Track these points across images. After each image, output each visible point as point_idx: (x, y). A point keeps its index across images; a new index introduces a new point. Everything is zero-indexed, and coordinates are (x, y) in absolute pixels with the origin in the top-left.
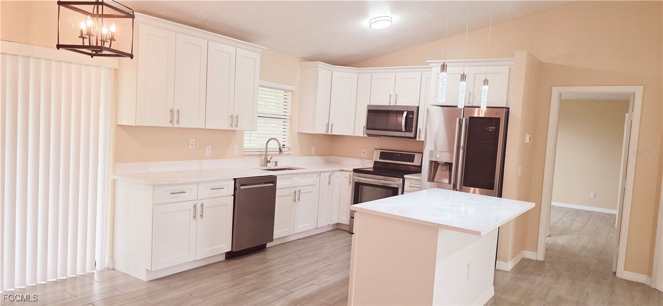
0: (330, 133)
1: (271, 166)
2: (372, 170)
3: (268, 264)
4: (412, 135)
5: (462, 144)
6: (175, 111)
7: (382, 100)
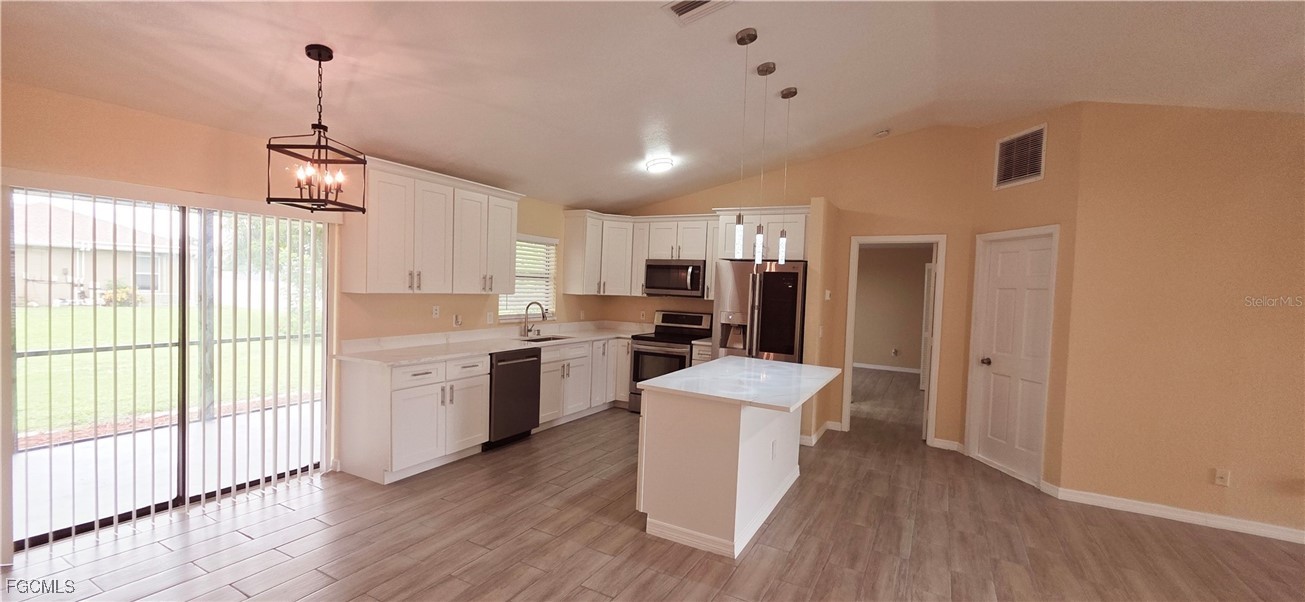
0: (602, 293)
1: (531, 335)
2: (653, 336)
3: (534, 455)
4: (699, 293)
5: (757, 304)
6: (416, 274)
7: (663, 254)
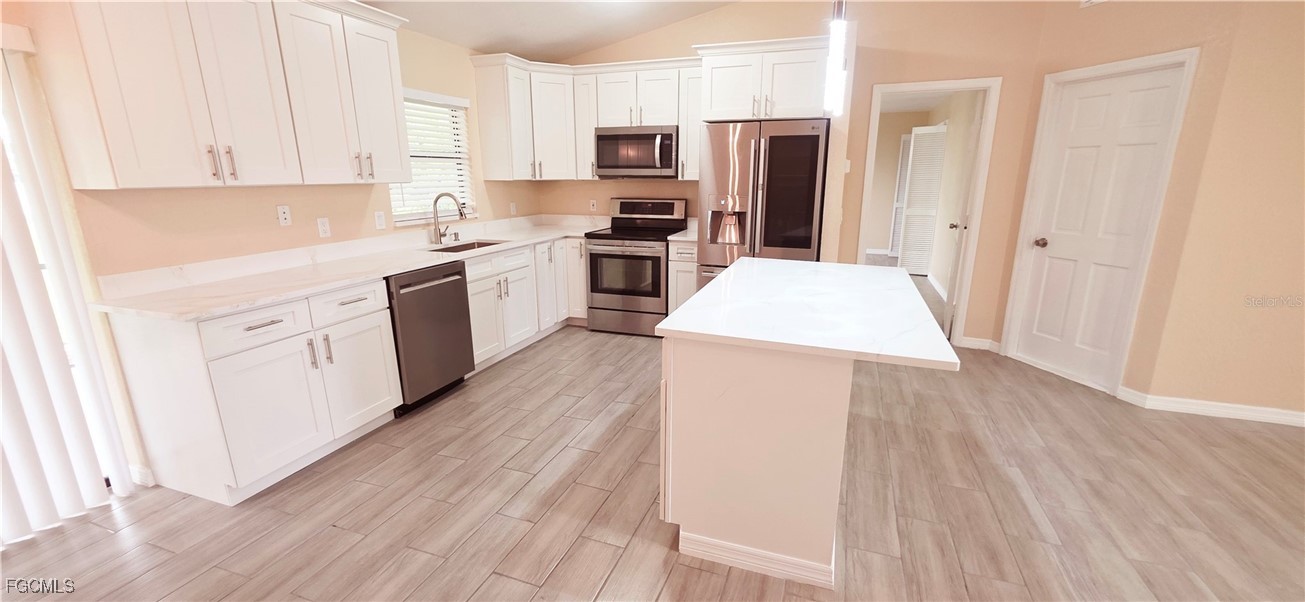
0: (538, 178)
1: (448, 242)
2: (609, 232)
3: (475, 415)
4: (669, 172)
5: (761, 182)
6: (222, 152)
7: (618, 119)
